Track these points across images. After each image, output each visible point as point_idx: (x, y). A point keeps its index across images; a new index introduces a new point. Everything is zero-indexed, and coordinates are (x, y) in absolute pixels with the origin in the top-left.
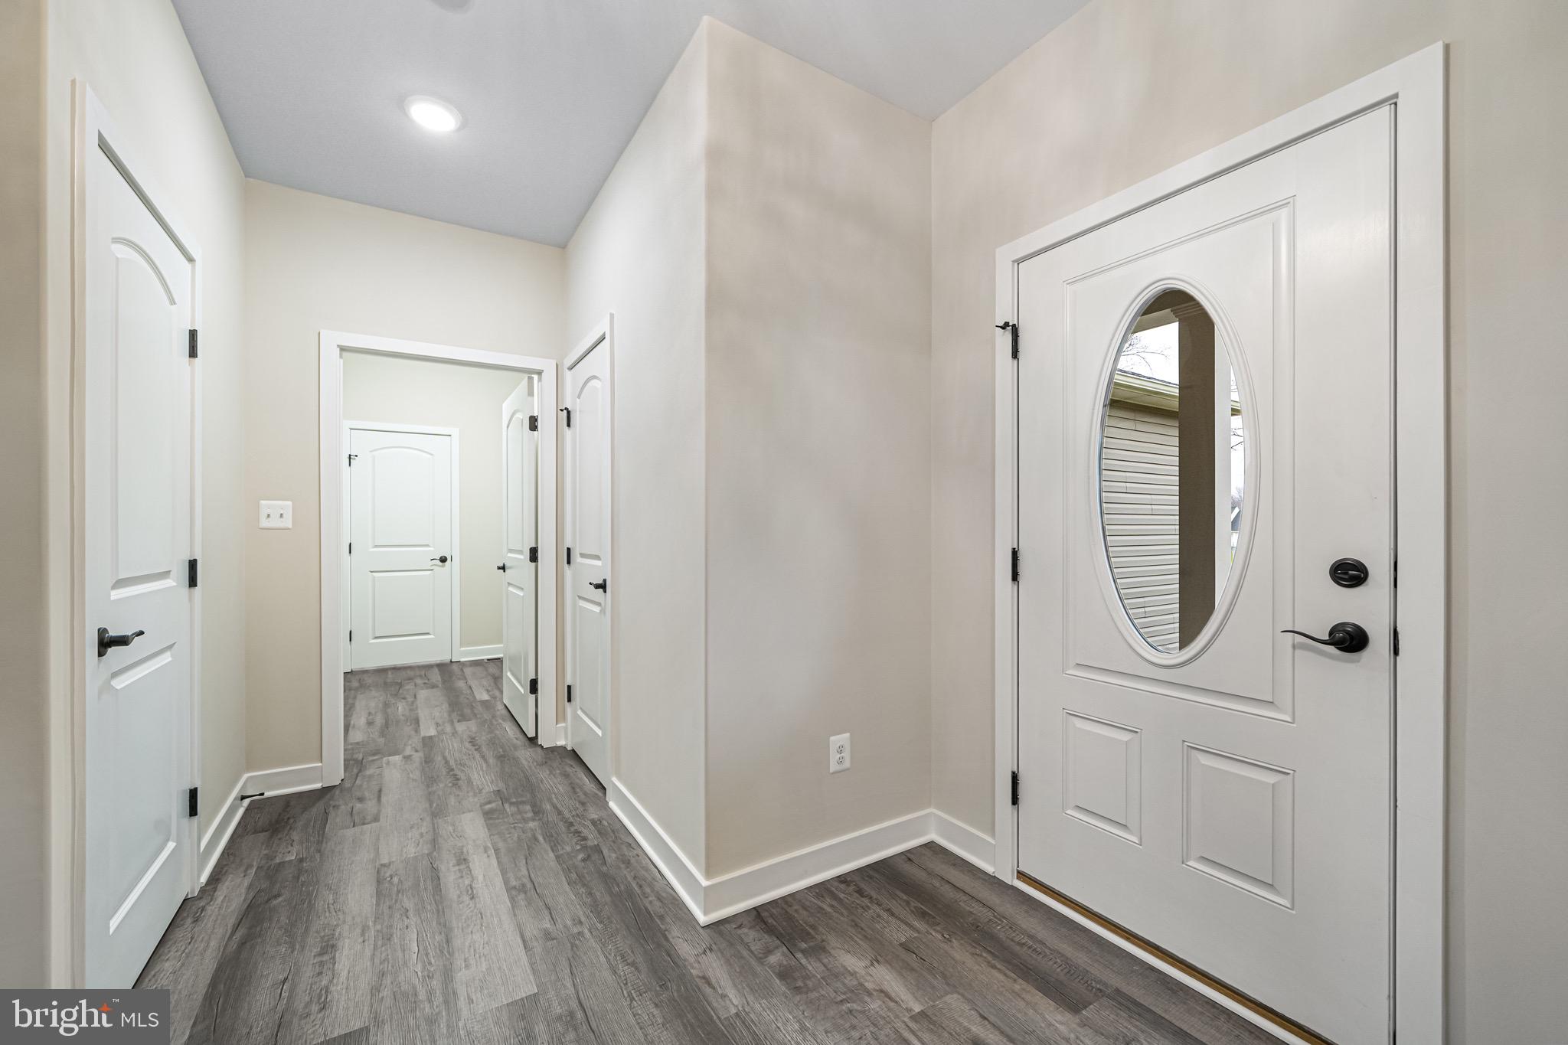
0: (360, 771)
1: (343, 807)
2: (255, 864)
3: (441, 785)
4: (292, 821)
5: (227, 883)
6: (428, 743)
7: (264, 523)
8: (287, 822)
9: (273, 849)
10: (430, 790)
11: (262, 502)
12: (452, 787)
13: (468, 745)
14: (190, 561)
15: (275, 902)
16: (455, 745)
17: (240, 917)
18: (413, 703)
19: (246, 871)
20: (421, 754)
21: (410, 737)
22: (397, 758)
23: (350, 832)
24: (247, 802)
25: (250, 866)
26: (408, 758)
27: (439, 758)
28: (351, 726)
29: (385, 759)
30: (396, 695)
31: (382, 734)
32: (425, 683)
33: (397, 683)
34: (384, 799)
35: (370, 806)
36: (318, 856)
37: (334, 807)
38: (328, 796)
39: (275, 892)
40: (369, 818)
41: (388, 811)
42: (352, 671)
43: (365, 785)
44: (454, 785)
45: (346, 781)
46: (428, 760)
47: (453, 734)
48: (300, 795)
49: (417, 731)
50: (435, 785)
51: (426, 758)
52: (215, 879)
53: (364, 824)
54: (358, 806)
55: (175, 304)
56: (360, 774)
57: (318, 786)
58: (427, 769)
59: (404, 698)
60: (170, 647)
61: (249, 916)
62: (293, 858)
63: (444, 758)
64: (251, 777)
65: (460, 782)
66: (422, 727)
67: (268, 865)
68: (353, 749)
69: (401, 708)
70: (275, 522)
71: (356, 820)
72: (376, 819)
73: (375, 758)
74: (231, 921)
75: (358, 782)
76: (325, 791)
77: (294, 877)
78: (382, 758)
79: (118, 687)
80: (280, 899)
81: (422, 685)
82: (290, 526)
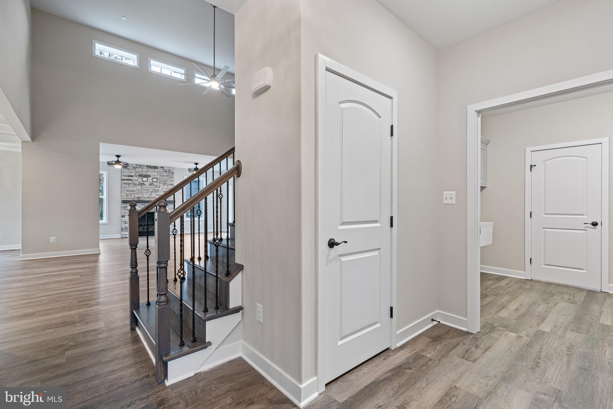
0: (490, 332)
1: (466, 346)
2: (417, 350)
3: (524, 364)
4: (443, 340)
5: (403, 352)
6: (540, 335)
7: (445, 202)
8: (441, 339)
9: (427, 348)
10: (515, 362)
11: (444, 192)
12: (530, 368)
13: (564, 349)
14: (391, 217)
15: (407, 371)
16: (555, 344)
17: (394, 368)
18: (551, 307)
19: (412, 351)
20: (529, 339)
21: (531, 326)
22: (514, 335)
23: (458, 360)
24: (435, 323)
25: (414, 350)
26: (519, 337)
27: (537, 347)
28: (507, 307)
29: (507, 332)
30: (545, 300)
31: (517, 319)
32: (570, 299)
33: (551, 293)
34: (487, 353)
35: (478, 352)
36: (437, 362)
37: (464, 343)
38: (466, 337)
39: (411, 367)
40: (472, 358)
41: (483, 360)
42: (532, 279)
43: (485, 341)
44: (532, 368)
45: (479, 334)
46: (529, 345)
47: (560, 336)
48: (457, 330)
49: (539, 325)
50: (521, 361)
51: (529, 343)
52: (402, 347)
53: (467, 360)
54: (473, 349)
55: (381, 117)
56: (488, 334)
57: (465, 330)
58: (524, 349)
59: (547, 303)
60: (379, 249)
61: (397, 370)
62: (429, 356)
63: (541, 349)
64: (440, 313)
65: (538, 368)
66: (543, 324)
67: (419, 353)
68: (496, 319)
69: (541, 308)
70: (449, 201)
71: (466, 356)
72: (474, 361)
73: (503, 329)
74: (391, 367)
75: (484, 337)
76: (468, 333)
77: (422, 365)
78: (506, 331)
79: (343, 260)
80: (410, 371)
81: (567, 300)
82: (455, 203)
